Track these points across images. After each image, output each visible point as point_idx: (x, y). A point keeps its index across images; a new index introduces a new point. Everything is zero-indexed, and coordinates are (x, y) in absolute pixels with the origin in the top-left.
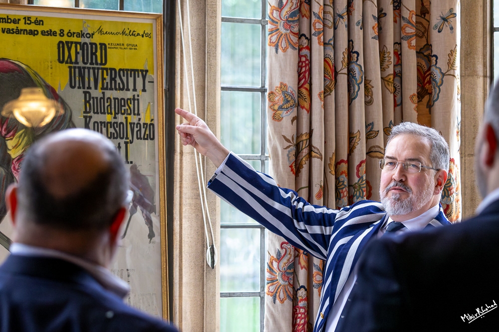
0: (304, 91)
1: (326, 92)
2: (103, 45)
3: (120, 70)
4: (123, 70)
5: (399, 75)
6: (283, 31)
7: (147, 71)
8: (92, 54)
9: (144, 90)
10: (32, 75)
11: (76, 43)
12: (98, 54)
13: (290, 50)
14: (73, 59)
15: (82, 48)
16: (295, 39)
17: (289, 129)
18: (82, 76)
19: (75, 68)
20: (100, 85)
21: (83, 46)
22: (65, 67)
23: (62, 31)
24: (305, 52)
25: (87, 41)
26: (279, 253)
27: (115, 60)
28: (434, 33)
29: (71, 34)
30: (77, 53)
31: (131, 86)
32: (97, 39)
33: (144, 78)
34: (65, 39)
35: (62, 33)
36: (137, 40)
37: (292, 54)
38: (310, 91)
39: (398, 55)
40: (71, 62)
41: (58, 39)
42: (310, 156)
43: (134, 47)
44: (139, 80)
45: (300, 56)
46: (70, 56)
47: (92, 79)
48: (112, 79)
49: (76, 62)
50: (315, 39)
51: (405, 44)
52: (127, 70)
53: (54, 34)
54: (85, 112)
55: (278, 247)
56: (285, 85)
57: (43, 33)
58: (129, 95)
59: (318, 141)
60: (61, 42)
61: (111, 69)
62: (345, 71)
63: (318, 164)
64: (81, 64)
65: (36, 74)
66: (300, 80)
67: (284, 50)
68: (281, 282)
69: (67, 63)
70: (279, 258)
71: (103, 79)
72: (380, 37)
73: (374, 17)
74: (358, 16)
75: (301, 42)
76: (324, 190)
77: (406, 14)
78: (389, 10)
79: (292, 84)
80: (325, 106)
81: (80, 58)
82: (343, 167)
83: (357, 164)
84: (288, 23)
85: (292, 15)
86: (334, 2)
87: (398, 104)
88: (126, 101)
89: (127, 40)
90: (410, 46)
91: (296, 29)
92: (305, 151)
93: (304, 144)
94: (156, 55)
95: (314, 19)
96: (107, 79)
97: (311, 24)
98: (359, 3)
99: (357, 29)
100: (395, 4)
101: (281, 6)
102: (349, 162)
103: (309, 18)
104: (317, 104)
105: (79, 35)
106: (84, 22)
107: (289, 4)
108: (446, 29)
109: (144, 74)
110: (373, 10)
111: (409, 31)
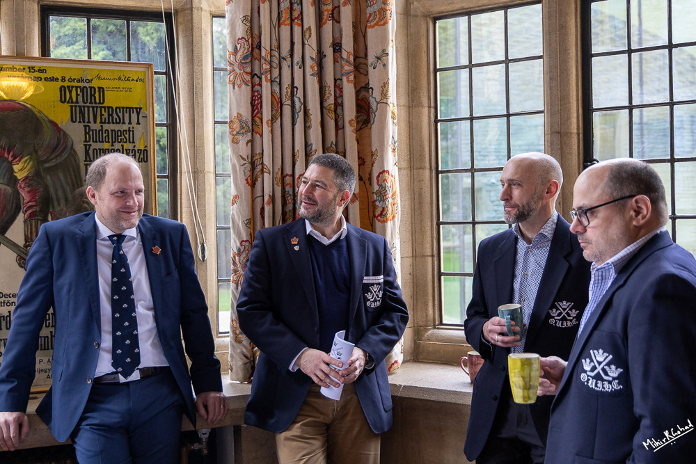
0: (257, 119)
1: (273, 119)
2: (101, 89)
3: (116, 108)
4: (119, 108)
5: (339, 105)
6: (238, 71)
7: (140, 109)
8: (91, 95)
9: (138, 123)
11: (77, 87)
12: (97, 95)
13: (243, 86)
14: (74, 100)
15: (82, 91)
16: (248, 78)
17: (244, 150)
18: (82, 113)
19: (76, 107)
20: (98, 120)
21: (83, 89)
22: (67, 106)
24: (257, 88)
25: (87, 85)
27: (112, 100)
28: (370, 69)
29: (71, 80)
30: (77, 95)
31: (127, 120)
32: (96, 84)
33: (138, 114)
34: (66, 84)
35: (63, 79)
36: (128, 84)
37: (246, 90)
38: (261, 120)
40: (72, 102)
42: (262, 171)
43: (130, 90)
44: (134, 116)
45: (253, 91)
46: (71, 97)
47: (91, 115)
48: (109, 115)
49: (77, 102)
50: (263, 77)
51: (345, 79)
52: (123, 108)
53: (57, 80)
54: (85, 141)
55: (239, 245)
56: (241, 115)
57: (46, 79)
58: (125, 127)
59: (267, 161)
60: (62, 86)
61: (109, 107)
62: (289, 102)
63: (267, 178)
64: (81, 104)
66: (253, 111)
67: (239, 87)
69: (68, 102)
71: (102, 115)
72: (320, 74)
73: (312, 58)
74: (297, 58)
75: (254, 80)
76: (273, 198)
77: (345, 55)
78: (329, 52)
79: (246, 114)
80: (272, 131)
81: (80, 99)
82: (288, 180)
83: (297, 176)
84: (242, 64)
85: (245, 58)
86: (279, 47)
87: (339, 127)
88: (122, 132)
89: (122, 84)
90: (348, 81)
91: (249, 70)
92: (259, 168)
93: (258, 162)
94: (148, 96)
95: (262, 61)
96: (106, 115)
97: (261, 66)
98: (298, 47)
99: (296, 68)
100: (337, 47)
101: (236, 51)
102: (293, 175)
103: (260, 60)
104: (266, 129)
105: (78, 81)
106: (84, 70)
107: (242, 49)
108: (379, 66)
109: (138, 110)
110: (311, 52)
111: (347, 68)
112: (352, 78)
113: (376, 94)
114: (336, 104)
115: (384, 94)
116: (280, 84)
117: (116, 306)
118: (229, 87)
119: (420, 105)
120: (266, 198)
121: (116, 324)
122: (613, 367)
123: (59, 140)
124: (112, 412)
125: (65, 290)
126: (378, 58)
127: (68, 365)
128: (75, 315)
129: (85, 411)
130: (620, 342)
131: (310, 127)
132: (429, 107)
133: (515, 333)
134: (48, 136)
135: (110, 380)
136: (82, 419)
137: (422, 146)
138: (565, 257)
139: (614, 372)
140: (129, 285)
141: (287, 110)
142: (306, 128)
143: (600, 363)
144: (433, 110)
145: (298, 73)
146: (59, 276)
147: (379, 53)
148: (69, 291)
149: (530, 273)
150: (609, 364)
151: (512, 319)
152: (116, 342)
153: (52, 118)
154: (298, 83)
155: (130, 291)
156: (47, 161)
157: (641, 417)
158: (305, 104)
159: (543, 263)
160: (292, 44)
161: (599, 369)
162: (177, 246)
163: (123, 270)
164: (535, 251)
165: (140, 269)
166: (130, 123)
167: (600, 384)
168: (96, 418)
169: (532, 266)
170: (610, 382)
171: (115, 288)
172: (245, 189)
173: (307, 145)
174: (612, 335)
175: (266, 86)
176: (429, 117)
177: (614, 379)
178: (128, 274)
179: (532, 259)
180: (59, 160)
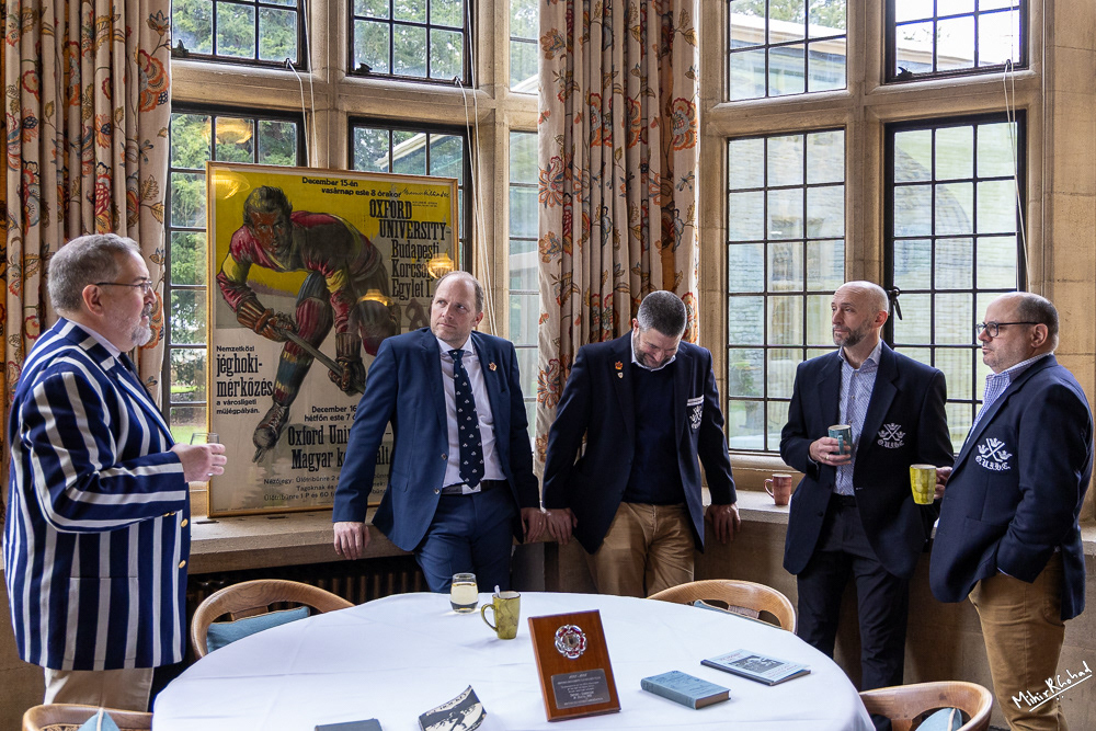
0: (567, 238)
1: (584, 239)
2: (408, 203)
3: (422, 223)
4: (425, 223)
5: (645, 226)
6: (551, 190)
7: (445, 224)
8: (399, 210)
9: (443, 239)
10: (348, 226)
11: (386, 201)
12: (404, 210)
13: (556, 205)
14: (383, 214)
15: (391, 205)
16: (561, 197)
17: (555, 269)
18: (390, 227)
19: (385, 221)
20: (406, 235)
21: (391, 202)
22: (376, 220)
23: (373, 192)
24: (568, 207)
25: (395, 199)
26: (547, 369)
27: (419, 215)
28: (677, 191)
29: (381, 194)
30: (386, 209)
31: (432, 236)
32: (403, 198)
33: (443, 229)
34: (376, 198)
35: (373, 193)
36: (434, 199)
37: (558, 209)
38: (572, 239)
39: (646, 209)
40: (382, 216)
42: (572, 291)
43: (434, 205)
44: (439, 231)
45: (564, 211)
46: (380, 212)
47: (399, 230)
48: (416, 230)
49: (386, 216)
50: (575, 197)
51: (651, 200)
52: (428, 223)
53: (367, 193)
54: (393, 256)
55: (547, 364)
56: (553, 234)
57: (357, 193)
58: (431, 242)
59: (577, 280)
60: (372, 200)
61: (415, 222)
62: (599, 223)
63: (577, 297)
64: (390, 218)
65: (351, 225)
66: (564, 230)
67: (552, 206)
68: (550, 391)
70: (548, 372)
71: (409, 230)
72: (628, 195)
73: (622, 179)
74: (607, 178)
75: (566, 201)
76: (582, 317)
77: (652, 176)
78: (637, 173)
79: (558, 232)
80: (582, 251)
81: (389, 213)
82: (596, 299)
83: (605, 297)
84: (554, 184)
85: (558, 177)
86: (590, 168)
87: (645, 249)
88: (428, 247)
89: (428, 199)
90: (655, 202)
91: (561, 189)
92: (569, 287)
93: (568, 281)
94: (452, 211)
95: (575, 181)
96: (412, 230)
97: (573, 186)
98: (608, 168)
99: (606, 188)
100: (645, 168)
101: (549, 170)
102: (601, 295)
103: (571, 180)
104: (577, 249)
105: (387, 195)
106: (392, 184)
107: (556, 169)
108: (686, 188)
109: (443, 225)
110: (621, 173)
111: (654, 189)
112: (658, 199)
113: (682, 216)
114: (642, 225)
115: (690, 217)
116: (590, 204)
117: (461, 418)
118: (539, 206)
119: (712, 226)
120: (575, 318)
121: (462, 436)
122: (1004, 452)
123: (369, 255)
124: (460, 522)
125: (412, 403)
126: (685, 180)
127: (414, 476)
128: (422, 428)
129: (433, 522)
130: (1012, 433)
131: (618, 248)
132: (722, 228)
133: (846, 453)
134: (359, 250)
135: (453, 491)
136: (431, 528)
137: (714, 268)
138: (893, 382)
139: (1005, 456)
140: (471, 398)
141: (597, 230)
142: (615, 248)
143: (993, 449)
144: (725, 231)
145: (608, 192)
146: (404, 390)
147: (686, 175)
148: (416, 404)
149: (857, 397)
150: (1001, 450)
151: (844, 438)
152: (464, 454)
153: (363, 232)
154: (608, 203)
155: (472, 404)
156: (357, 275)
157: (1025, 490)
158: (614, 223)
159: (871, 388)
160: (603, 164)
161: (993, 453)
162: (508, 363)
163: (465, 384)
164: (862, 376)
165: (479, 384)
166: (435, 238)
167: (992, 465)
168: (445, 528)
169: (859, 390)
170: (1000, 464)
171: (459, 401)
172: (555, 308)
173: (615, 266)
174: (1006, 428)
175: (577, 205)
176: (722, 239)
177: (1004, 461)
178: (469, 388)
179: (859, 384)
180: (369, 274)
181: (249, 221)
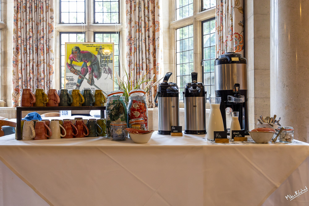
2: (104, 48)
7: (111, 52)
10: (91, 53)
11: (99, 48)
18: (100, 53)
41: (96, 47)
54: (100, 59)
57: (93, 46)
60: (96, 48)
69: (97, 51)
88: (108, 57)
106: (100, 44)
123: (95, 59)
134: (93, 58)
156: (93, 63)
180: (95, 62)
181: (72, 53)
